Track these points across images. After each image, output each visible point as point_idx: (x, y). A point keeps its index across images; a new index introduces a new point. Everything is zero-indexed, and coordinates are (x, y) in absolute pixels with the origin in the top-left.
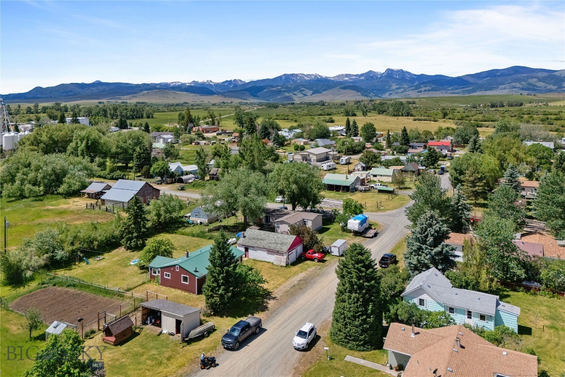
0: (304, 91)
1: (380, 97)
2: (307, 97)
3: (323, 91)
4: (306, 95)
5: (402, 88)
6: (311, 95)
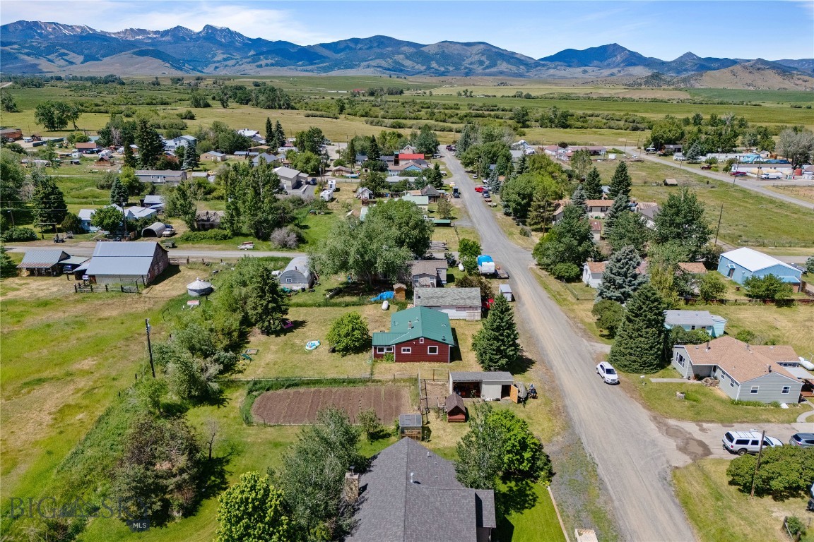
0: (67, 54)
1: (200, 72)
2: (74, 66)
3: (104, 56)
4: (71, 63)
5: (232, 59)
6: (82, 63)
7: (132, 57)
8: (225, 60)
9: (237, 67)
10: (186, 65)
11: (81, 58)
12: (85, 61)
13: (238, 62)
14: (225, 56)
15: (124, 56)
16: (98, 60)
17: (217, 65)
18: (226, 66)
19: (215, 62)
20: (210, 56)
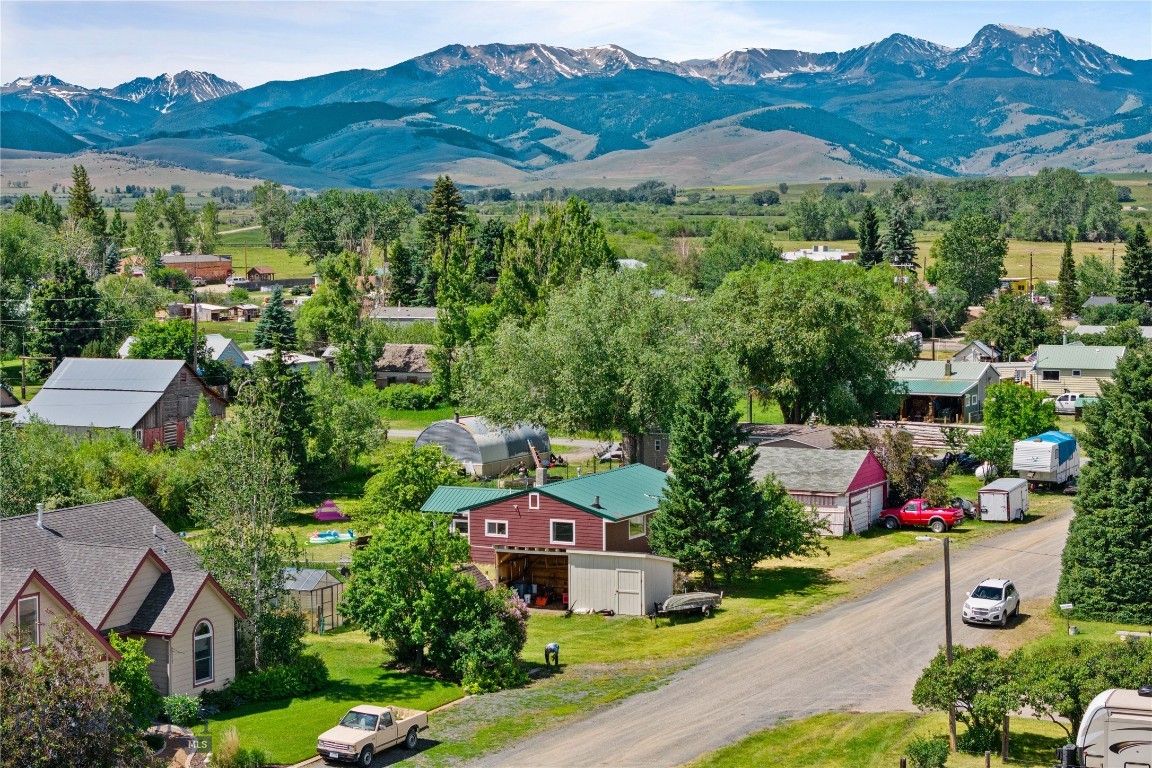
0: (551, 133)
1: (946, 171)
2: (567, 165)
3: (653, 135)
4: (560, 157)
5: (1056, 127)
6: (591, 156)
7: (736, 134)
8: (1033, 131)
9: (1071, 151)
10: (903, 153)
11: (592, 141)
12: (600, 150)
13: (1074, 138)
14: (1033, 120)
15: (714, 132)
16: (639, 145)
17: (1002, 148)
18: (1033, 151)
19: (998, 140)
20: (984, 122)
